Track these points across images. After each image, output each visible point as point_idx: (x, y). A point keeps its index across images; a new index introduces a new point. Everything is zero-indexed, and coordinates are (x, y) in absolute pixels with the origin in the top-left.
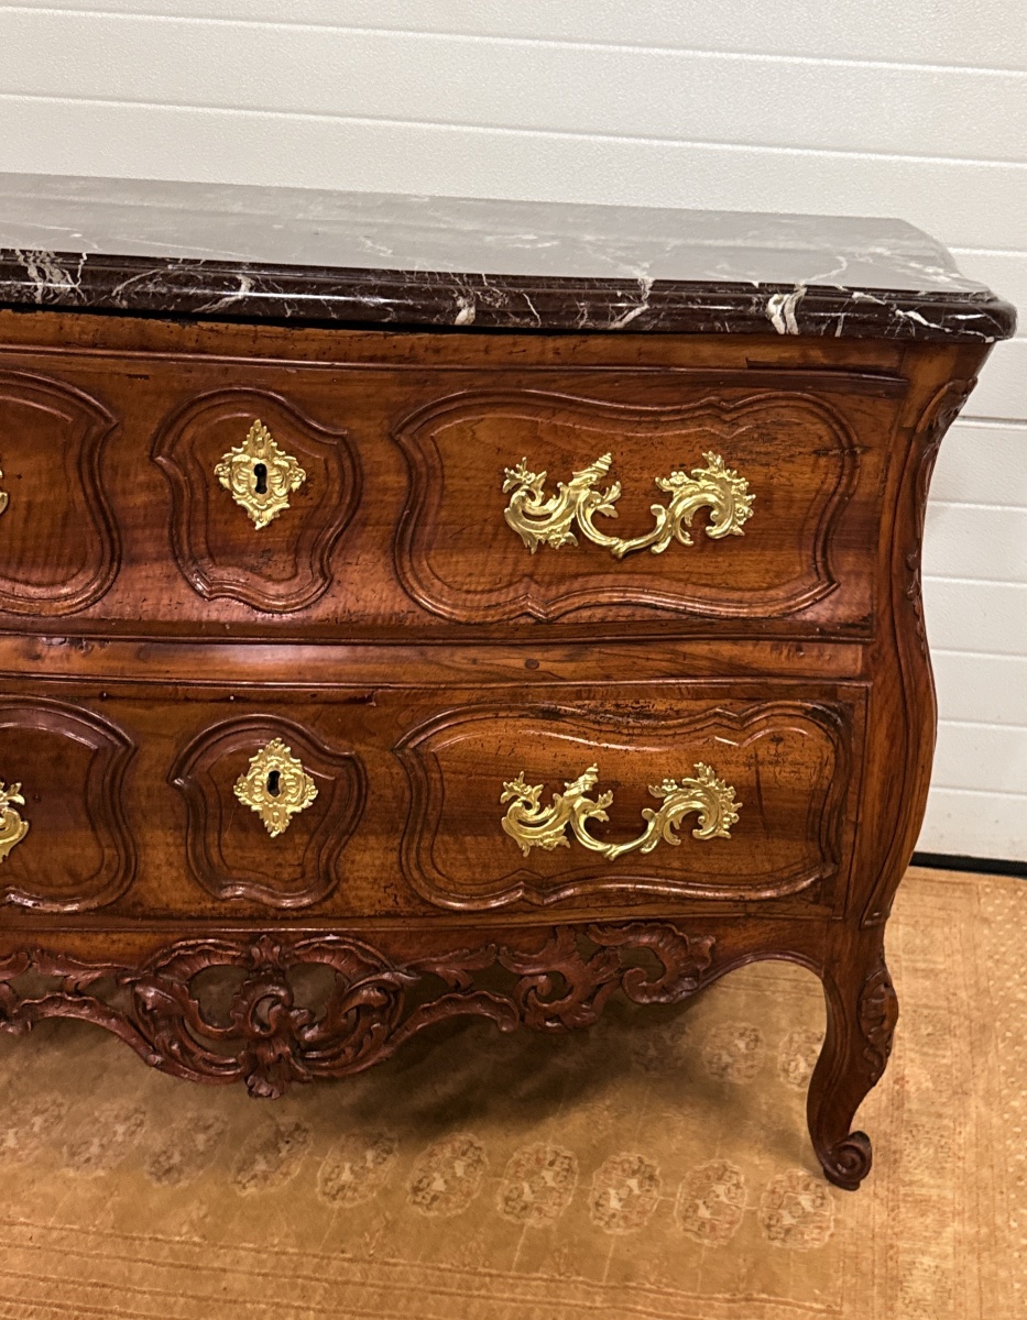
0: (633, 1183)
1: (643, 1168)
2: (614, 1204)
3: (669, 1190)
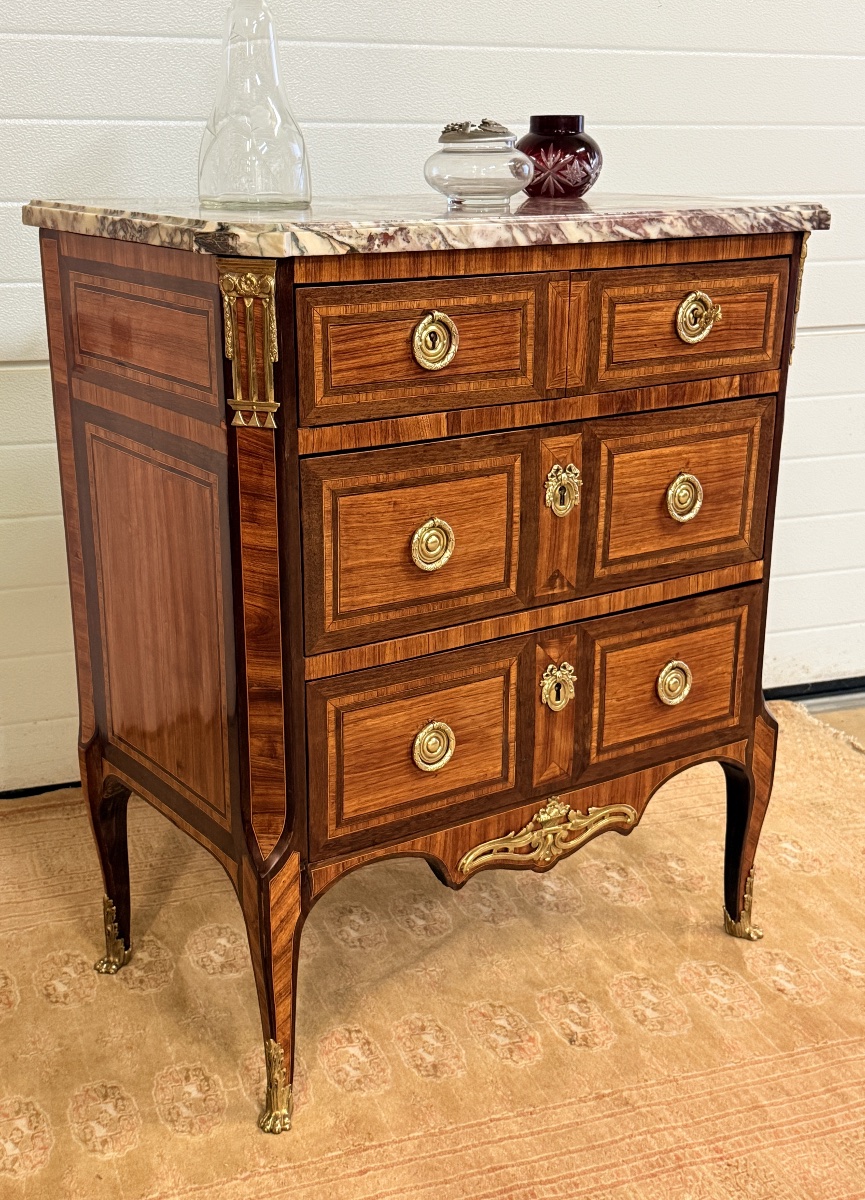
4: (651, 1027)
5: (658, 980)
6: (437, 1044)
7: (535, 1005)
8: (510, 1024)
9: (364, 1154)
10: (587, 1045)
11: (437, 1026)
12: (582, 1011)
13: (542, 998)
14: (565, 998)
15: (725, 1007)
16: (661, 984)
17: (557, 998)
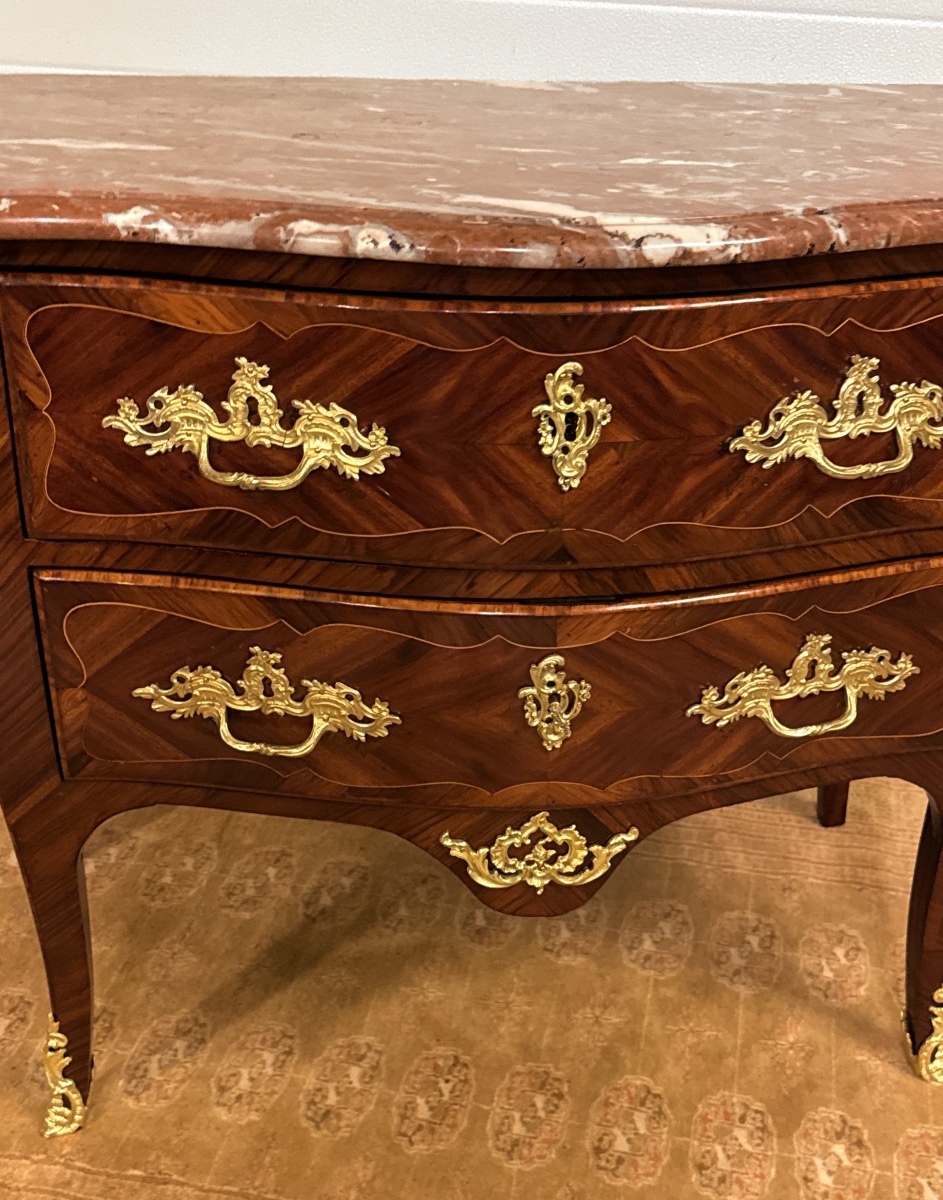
0: (839, 1149)
1: (847, 1131)
2: (825, 1179)
3: (884, 1161)
4: (603, 1163)
5: (671, 1106)
6: (357, 1085)
7: (503, 1078)
8: (452, 1092)
9: (161, 1187)
10: (510, 1155)
11: (378, 1063)
12: (544, 1109)
13: (519, 1074)
14: (543, 1084)
15: (719, 1173)
16: (669, 1112)
17: (534, 1080)
